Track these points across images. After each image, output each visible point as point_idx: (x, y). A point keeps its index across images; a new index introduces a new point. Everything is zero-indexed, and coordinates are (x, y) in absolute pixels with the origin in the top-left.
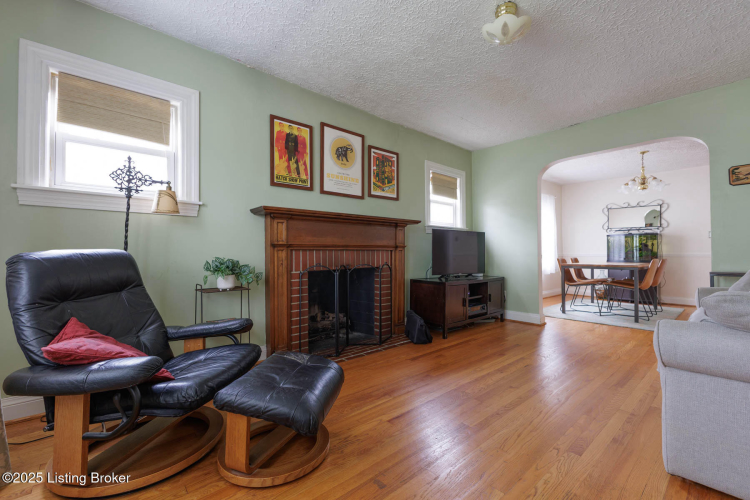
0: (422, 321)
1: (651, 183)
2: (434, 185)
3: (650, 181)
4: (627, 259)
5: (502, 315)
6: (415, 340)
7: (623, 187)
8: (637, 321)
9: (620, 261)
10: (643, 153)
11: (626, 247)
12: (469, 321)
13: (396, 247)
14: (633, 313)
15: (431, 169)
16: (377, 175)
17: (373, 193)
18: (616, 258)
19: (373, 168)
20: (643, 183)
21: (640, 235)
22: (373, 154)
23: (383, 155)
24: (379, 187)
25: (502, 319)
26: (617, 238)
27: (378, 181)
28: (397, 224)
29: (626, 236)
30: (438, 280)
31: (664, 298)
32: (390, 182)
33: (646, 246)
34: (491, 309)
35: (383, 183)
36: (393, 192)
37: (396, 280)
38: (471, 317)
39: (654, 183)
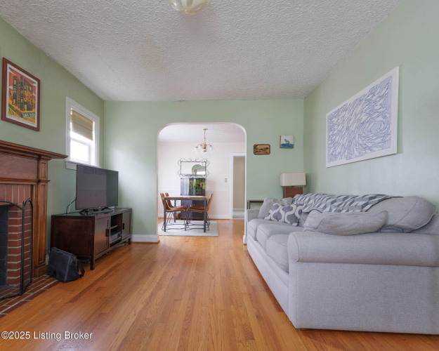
0: (75, 258)
1: (209, 148)
2: (74, 123)
3: (208, 147)
4: (190, 194)
5: (130, 240)
6: (65, 279)
7: (195, 148)
8: (205, 232)
9: (186, 195)
10: (205, 130)
11: (190, 186)
12: (110, 249)
13: (39, 181)
14: (203, 227)
15: (72, 107)
16: (14, 97)
17: (8, 116)
18: (185, 193)
19: (9, 87)
20: (205, 148)
21: (197, 179)
22: (9, 71)
23: (22, 77)
24: (16, 111)
25: (129, 242)
26: (185, 180)
27: (16, 104)
28: (40, 156)
29: (190, 179)
30: (79, 215)
31: (210, 216)
32: (30, 108)
33: (199, 185)
34: (124, 236)
35: (22, 108)
36: (33, 120)
37: (37, 217)
38: (112, 245)
39: (211, 148)
